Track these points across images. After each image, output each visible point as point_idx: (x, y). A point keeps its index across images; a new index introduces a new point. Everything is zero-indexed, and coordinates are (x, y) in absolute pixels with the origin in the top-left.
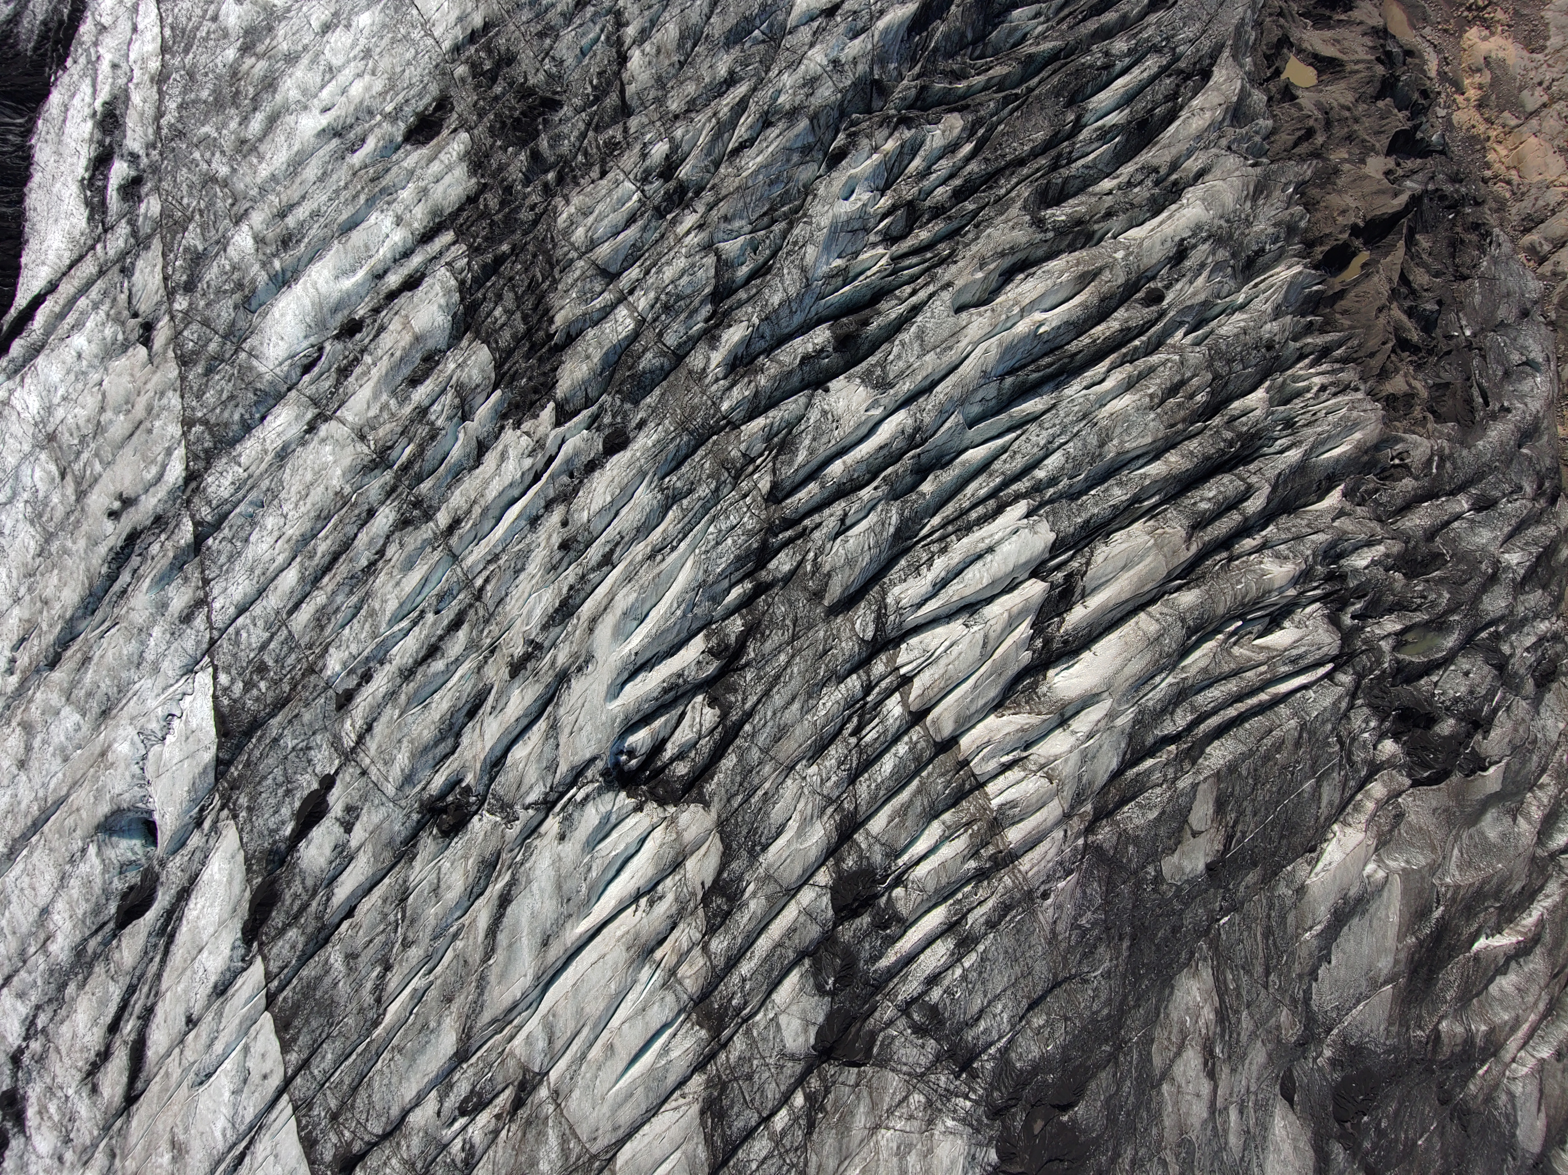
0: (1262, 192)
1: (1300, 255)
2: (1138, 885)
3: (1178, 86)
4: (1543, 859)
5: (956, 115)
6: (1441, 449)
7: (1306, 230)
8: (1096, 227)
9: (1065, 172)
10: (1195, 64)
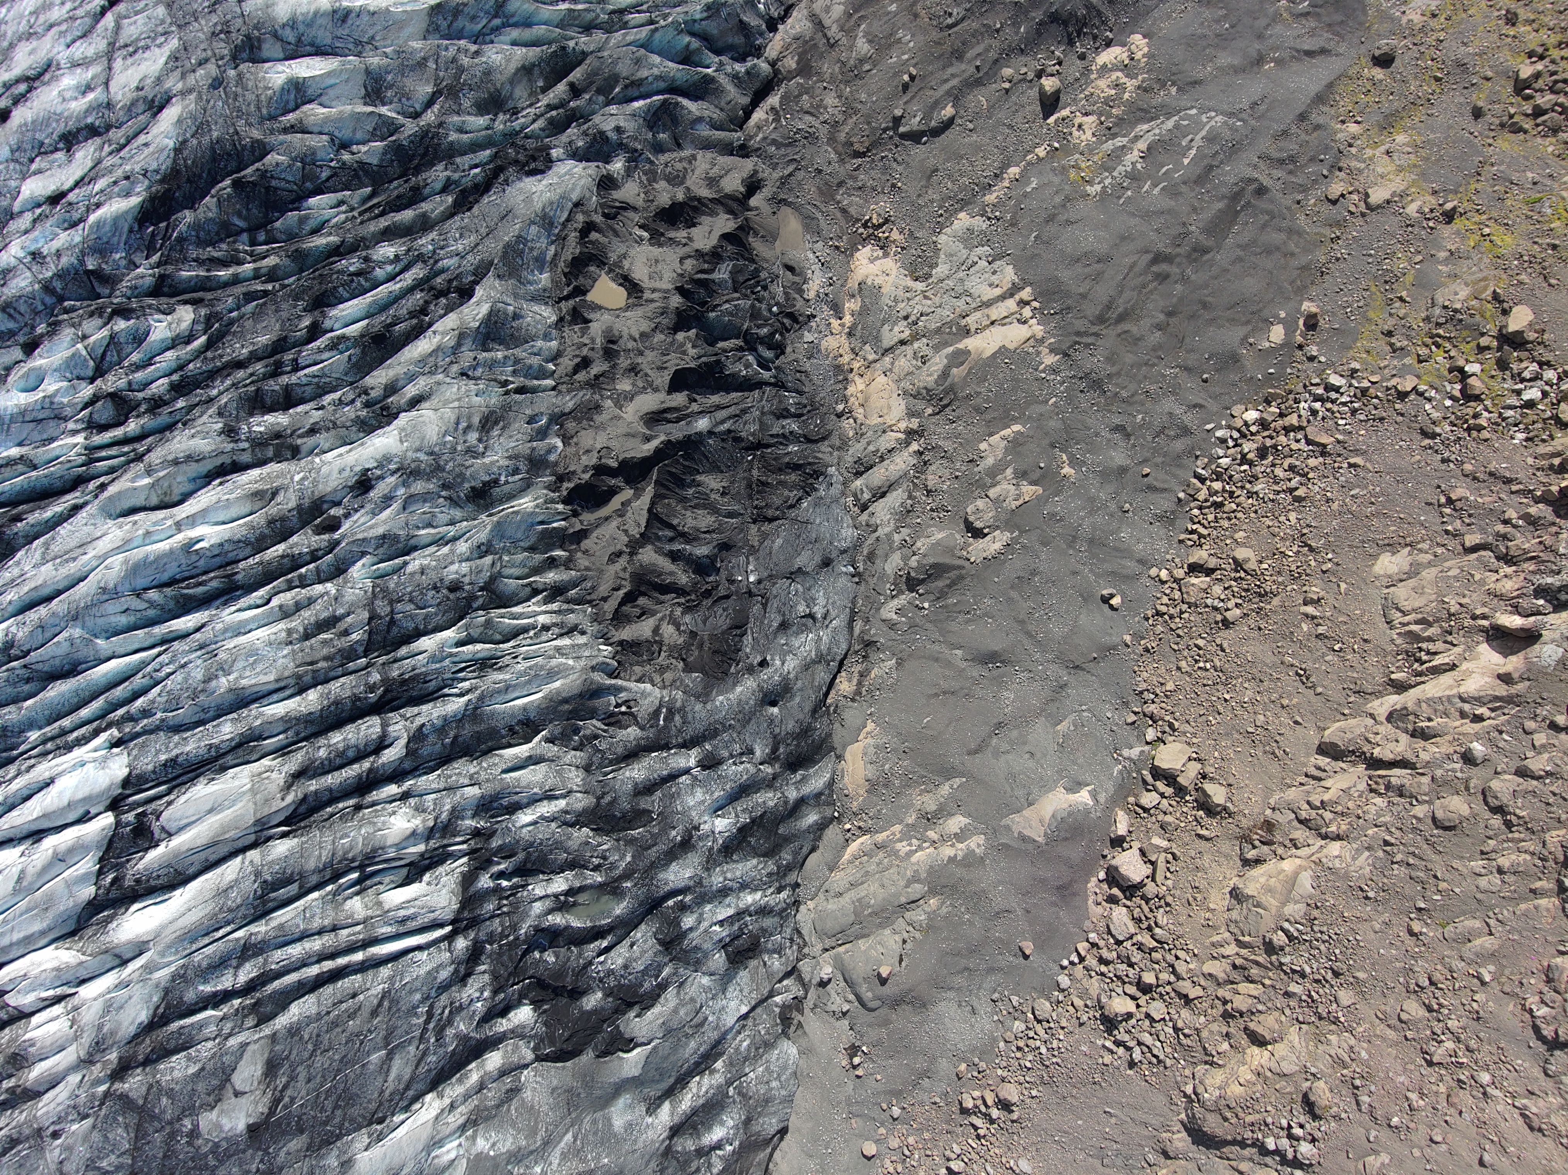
0: (496, 423)
1: (548, 487)
2: (172, 1135)
3: (427, 302)
4: (686, 1153)
5: (189, 308)
6: (673, 700)
7: (556, 464)
8: (299, 441)
9: (284, 379)
10: (450, 281)
